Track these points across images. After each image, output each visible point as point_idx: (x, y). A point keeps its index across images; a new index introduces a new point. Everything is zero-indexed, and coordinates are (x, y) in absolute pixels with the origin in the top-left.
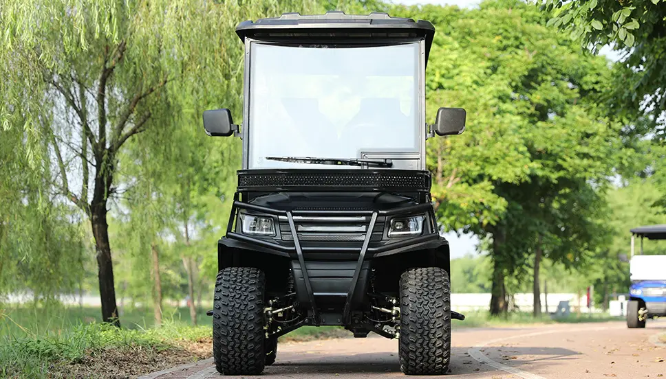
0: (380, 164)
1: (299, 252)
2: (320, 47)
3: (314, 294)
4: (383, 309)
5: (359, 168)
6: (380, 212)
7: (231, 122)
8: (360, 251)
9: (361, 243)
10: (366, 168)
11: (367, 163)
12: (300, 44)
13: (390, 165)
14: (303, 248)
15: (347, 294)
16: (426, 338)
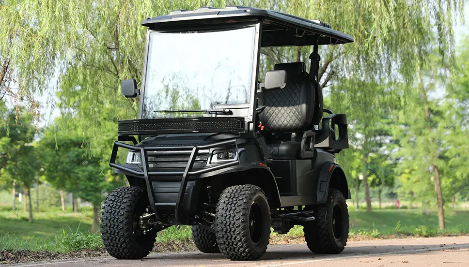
0: (225, 113)
1: (146, 175)
2: (193, 33)
3: (156, 204)
4: (212, 214)
5: (210, 116)
6: (198, 147)
7: (136, 88)
8: (183, 174)
9: (183, 169)
10: (214, 116)
11: (216, 113)
12: (181, 31)
13: (231, 113)
14: (149, 173)
15: (175, 204)
16: (228, 234)
